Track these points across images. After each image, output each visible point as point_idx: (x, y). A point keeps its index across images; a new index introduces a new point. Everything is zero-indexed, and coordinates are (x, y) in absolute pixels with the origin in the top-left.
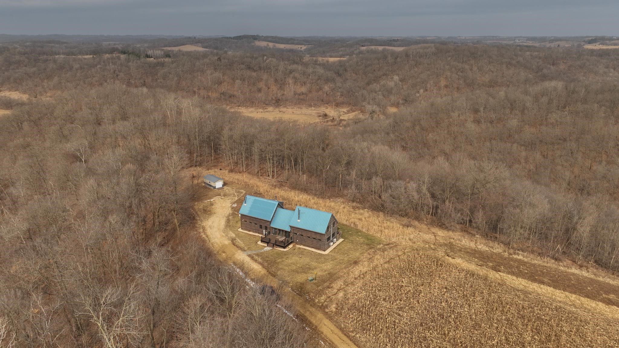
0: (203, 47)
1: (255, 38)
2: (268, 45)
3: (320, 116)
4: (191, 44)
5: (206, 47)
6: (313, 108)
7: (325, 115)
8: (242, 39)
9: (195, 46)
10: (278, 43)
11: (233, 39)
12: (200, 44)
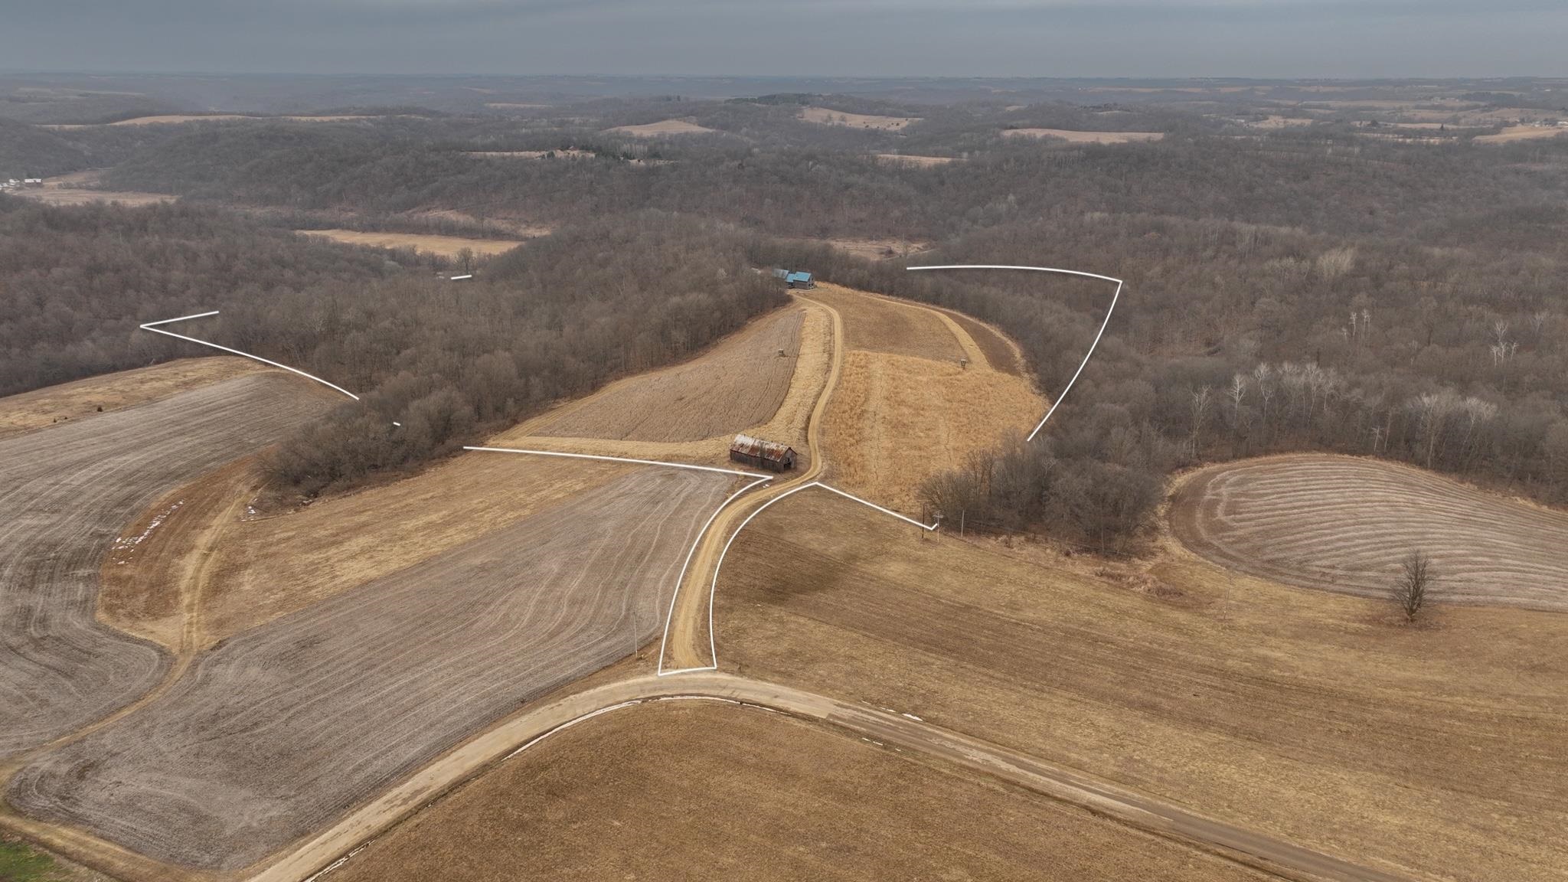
0: (699, 125)
1: (804, 100)
2: (830, 118)
3: (882, 253)
4: (676, 118)
5: (706, 125)
6: (874, 242)
7: (890, 252)
8: (777, 103)
9: (685, 121)
10: (852, 113)
11: (759, 103)
12: (694, 119)
